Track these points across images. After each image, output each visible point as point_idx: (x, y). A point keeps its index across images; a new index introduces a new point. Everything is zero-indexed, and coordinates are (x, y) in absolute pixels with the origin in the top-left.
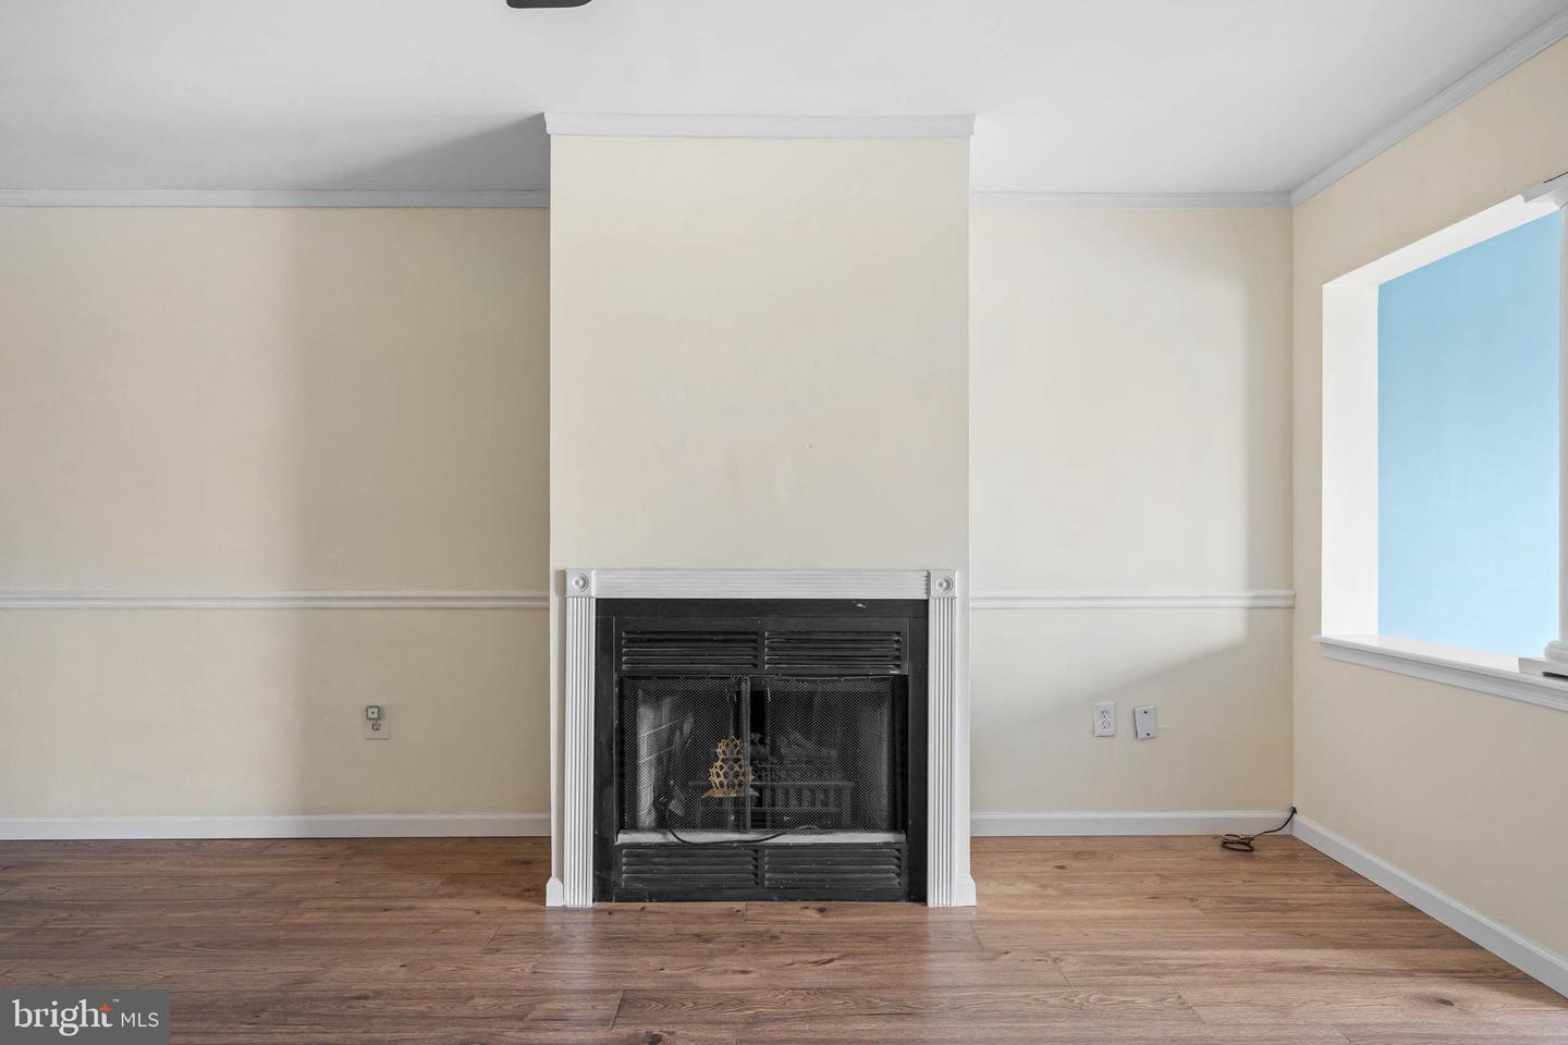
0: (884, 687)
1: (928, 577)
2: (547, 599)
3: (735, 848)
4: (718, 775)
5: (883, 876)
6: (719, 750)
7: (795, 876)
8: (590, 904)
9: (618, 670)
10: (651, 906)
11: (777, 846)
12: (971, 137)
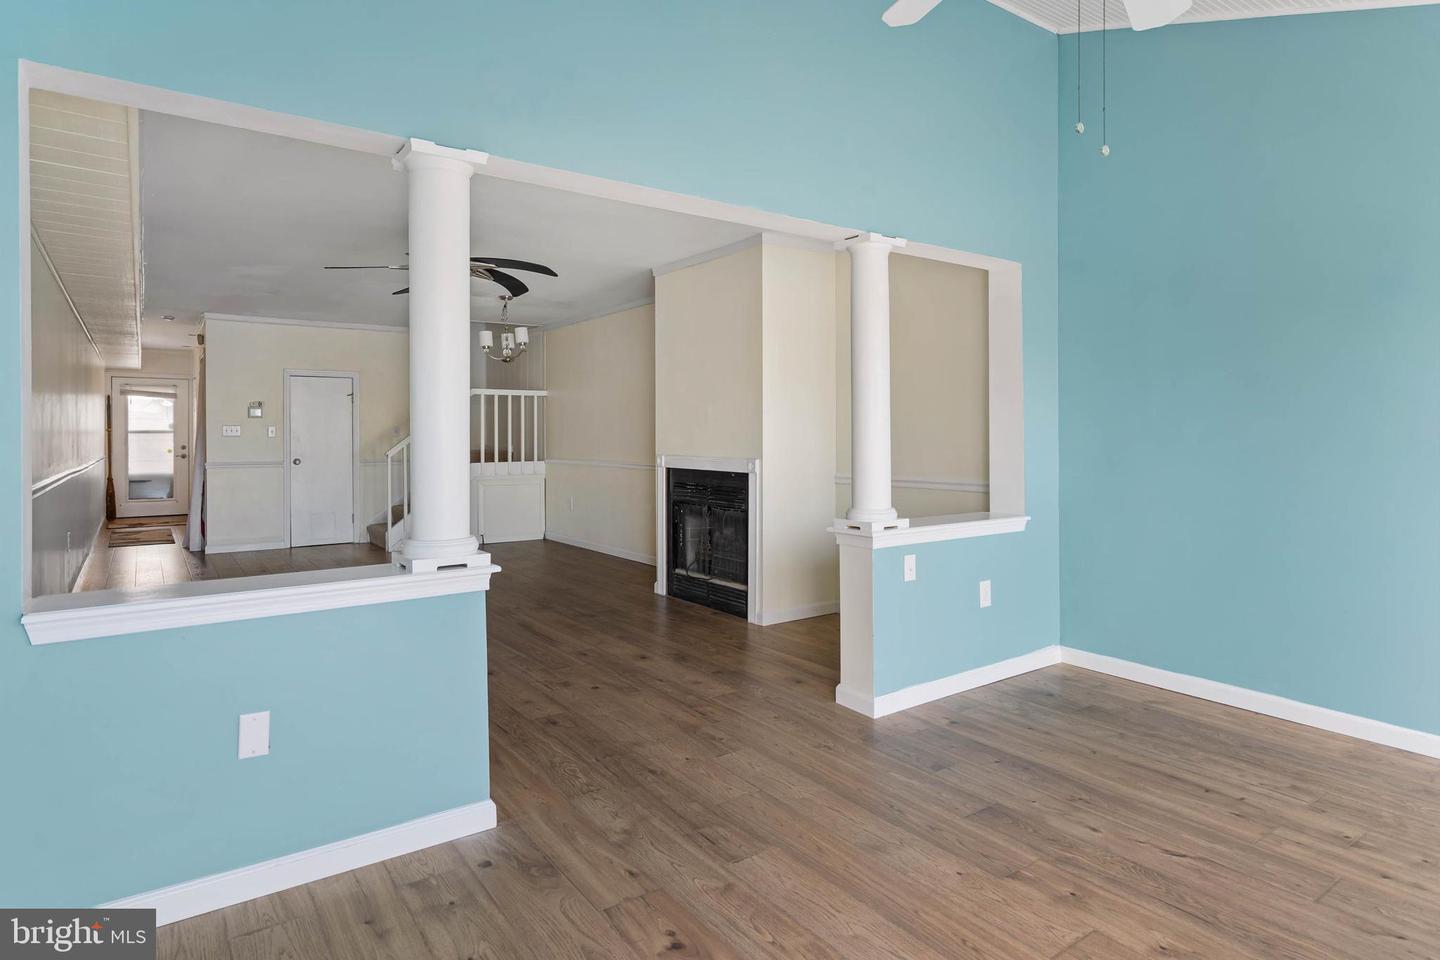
2: (656, 466)
8: (666, 594)
9: (673, 499)
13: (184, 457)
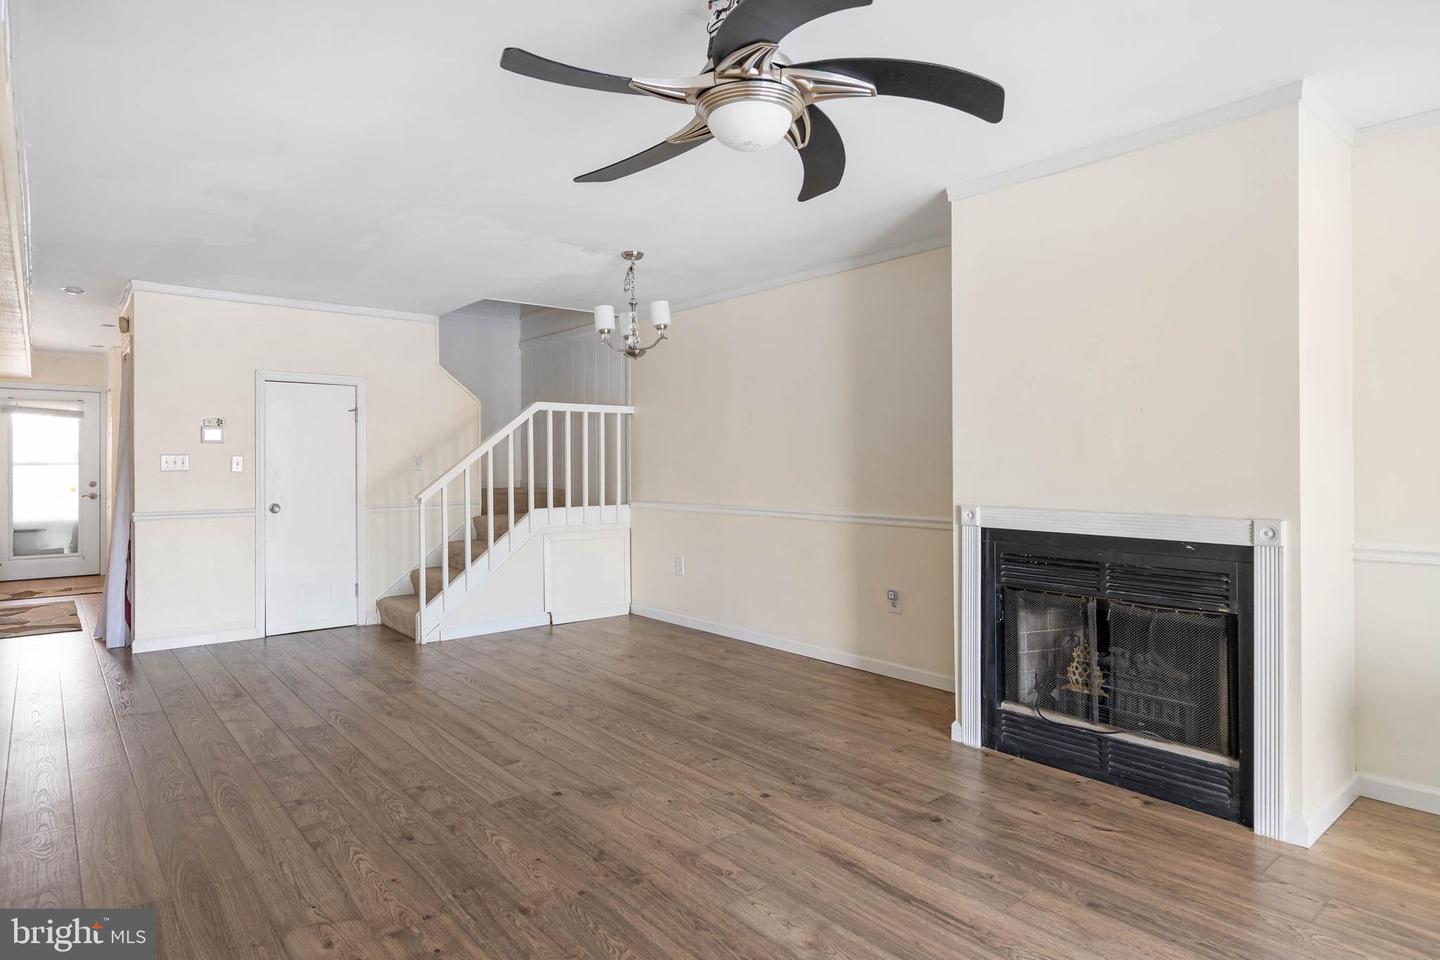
0: (1220, 624)
1: (1252, 525)
2: (952, 523)
3: (1084, 733)
4: (1075, 674)
5: (1215, 793)
6: (1074, 654)
7: (1132, 770)
8: (979, 745)
9: (999, 582)
10: (1018, 759)
11: (1116, 741)
12: (1300, 102)
13: (93, 497)
